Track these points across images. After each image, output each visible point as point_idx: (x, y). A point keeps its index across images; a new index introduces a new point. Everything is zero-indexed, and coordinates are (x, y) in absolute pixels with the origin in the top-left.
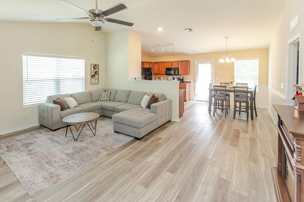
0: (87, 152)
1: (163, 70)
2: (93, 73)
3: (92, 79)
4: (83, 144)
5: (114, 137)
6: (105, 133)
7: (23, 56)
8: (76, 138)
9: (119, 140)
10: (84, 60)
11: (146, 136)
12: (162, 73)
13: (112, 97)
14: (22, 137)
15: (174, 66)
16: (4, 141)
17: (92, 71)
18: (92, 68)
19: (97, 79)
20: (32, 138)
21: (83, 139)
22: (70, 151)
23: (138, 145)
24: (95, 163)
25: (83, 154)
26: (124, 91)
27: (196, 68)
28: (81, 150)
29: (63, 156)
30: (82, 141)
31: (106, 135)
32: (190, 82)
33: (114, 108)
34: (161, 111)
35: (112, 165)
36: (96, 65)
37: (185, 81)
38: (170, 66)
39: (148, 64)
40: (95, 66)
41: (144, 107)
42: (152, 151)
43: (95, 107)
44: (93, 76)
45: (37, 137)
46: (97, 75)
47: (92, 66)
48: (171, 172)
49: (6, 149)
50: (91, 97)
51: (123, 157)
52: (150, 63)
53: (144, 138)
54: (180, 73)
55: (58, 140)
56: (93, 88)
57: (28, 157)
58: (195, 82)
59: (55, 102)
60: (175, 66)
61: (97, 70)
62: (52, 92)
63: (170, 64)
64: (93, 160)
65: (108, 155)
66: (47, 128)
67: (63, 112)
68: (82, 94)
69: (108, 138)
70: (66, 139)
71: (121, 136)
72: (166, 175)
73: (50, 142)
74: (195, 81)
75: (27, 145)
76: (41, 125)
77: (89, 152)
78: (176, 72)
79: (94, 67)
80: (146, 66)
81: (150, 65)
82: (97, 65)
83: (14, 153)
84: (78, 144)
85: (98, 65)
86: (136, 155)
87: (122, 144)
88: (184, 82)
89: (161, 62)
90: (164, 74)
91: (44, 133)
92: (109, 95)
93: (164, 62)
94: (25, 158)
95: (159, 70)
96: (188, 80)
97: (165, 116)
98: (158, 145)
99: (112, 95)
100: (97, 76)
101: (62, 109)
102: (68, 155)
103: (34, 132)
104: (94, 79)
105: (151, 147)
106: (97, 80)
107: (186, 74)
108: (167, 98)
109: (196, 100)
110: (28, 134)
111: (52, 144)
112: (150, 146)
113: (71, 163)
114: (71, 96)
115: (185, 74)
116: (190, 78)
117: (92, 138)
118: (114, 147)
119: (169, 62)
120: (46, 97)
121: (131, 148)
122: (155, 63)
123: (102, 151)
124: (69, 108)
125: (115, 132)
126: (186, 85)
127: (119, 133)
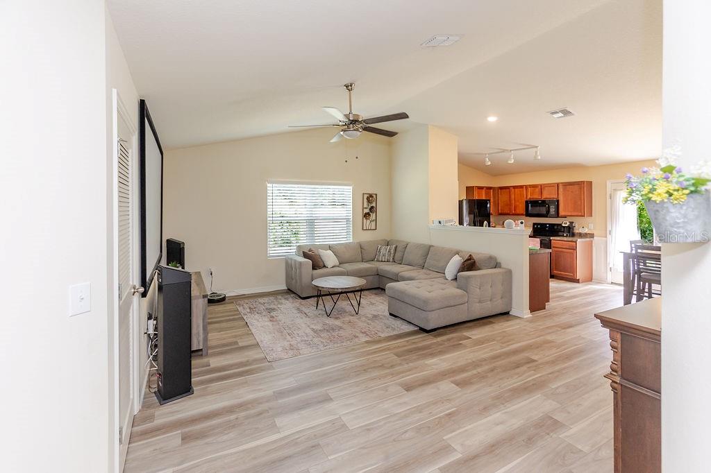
0: (340, 332)
1: (520, 205)
2: (367, 211)
3: (365, 220)
4: (337, 323)
5: (386, 321)
6: (375, 313)
7: (268, 185)
8: (329, 312)
9: (393, 326)
10: (351, 187)
11: (442, 330)
12: (518, 212)
13: (398, 255)
14: (265, 300)
15: (546, 195)
16: (246, 301)
17: (365, 206)
18: (365, 200)
19: (373, 221)
20: (276, 303)
21: (339, 316)
22: (319, 327)
23: (420, 339)
24: (347, 348)
25: (333, 334)
26: (419, 246)
27: (608, 200)
28: (333, 329)
29: (308, 331)
30: (337, 318)
31: (375, 317)
32: (592, 236)
33: (397, 275)
34: (480, 289)
35: (369, 354)
36: (371, 196)
37: (576, 231)
38: (536, 197)
39: (484, 191)
40: (370, 198)
41: (450, 279)
42: (441, 353)
43: (366, 270)
44: (366, 216)
45: (282, 304)
46: (374, 214)
47: (366, 196)
48: (457, 385)
49: (248, 310)
50: (362, 252)
51: (389, 349)
52: (490, 188)
53: (438, 331)
54: (562, 213)
55: (307, 312)
56: (367, 237)
57: (270, 324)
58: (606, 237)
59: (306, 255)
60: (548, 197)
61: (374, 205)
62: (304, 241)
63: (537, 190)
64: (344, 344)
65: (367, 342)
66: (295, 293)
67: (315, 271)
68: (347, 246)
69: (376, 321)
70: (316, 312)
71: (398, 323)
72: (446, 386)
73: (296, 312)
74: (606, 233)
75: (270, 310)
76: (289, 289)
77: (342, 333)
78: (552, 210)
79: (368, 198)
80: (479, 196)
81: (487, 194)
82: (374, 196)
83: (257, 316)
84: (330, 321)
85: (376, 195)
86: (410, 351)
87: (396, 333)
88: (573, 235)
89: (515, 187)
90: (522, 215)
91: (291, 300)
92: (392, 251)
93: (521, 187)
94: (267, 323)
95: (510, 204)
96: (586, 231)
97: (491, 300)
98: (457, 346)
99: (398, 252)
100: (373, 216)
101: (314, 268)
102: (315, 331)
103: (280, 297)
104: (368, 221)
105: (441, 347)
106: (373, 223)
107: (580, 214)
108: (503, 266)
109: (609, 280)
110: (272, 298)
111: (298, 315)
112: (441, 345)
113: (316, 340)
114: (330, 248)
115: (575, 214)
116: (591, 226)
117: (352, 317)
118: (380, 334)
119: (534, 186)
120: (295, 248)
121: (407, 341)
122: (501, 188)
123: (361, 335)
124: (324, 266)
125: (391, 314)
126: (576, 242)
127: (396, 316)
